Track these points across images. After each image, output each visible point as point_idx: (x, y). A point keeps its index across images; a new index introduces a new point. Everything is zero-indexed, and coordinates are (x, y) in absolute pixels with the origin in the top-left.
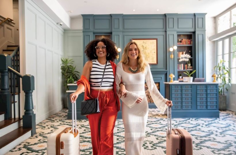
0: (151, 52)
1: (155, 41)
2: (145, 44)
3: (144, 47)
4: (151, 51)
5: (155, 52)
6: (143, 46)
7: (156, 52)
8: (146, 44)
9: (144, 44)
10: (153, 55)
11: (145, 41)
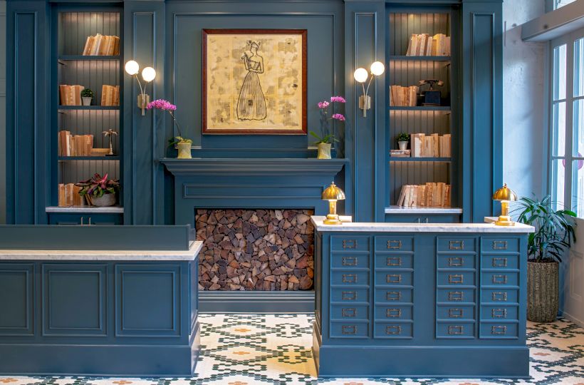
0: (280, 86)
1: (298, 39)
2: (257, 49)
3: (253, 64)
4: (280, 79)
5: (295, 86)
6: (249, 60)
7: (300, 84)
8: (259, 52)
9: (253, 50)
10: (286, 94)
11: (256, 38)
